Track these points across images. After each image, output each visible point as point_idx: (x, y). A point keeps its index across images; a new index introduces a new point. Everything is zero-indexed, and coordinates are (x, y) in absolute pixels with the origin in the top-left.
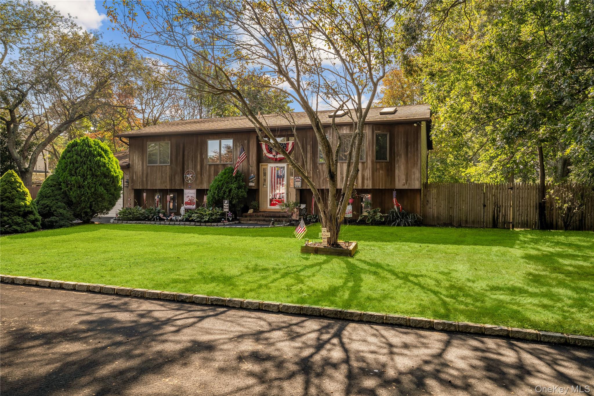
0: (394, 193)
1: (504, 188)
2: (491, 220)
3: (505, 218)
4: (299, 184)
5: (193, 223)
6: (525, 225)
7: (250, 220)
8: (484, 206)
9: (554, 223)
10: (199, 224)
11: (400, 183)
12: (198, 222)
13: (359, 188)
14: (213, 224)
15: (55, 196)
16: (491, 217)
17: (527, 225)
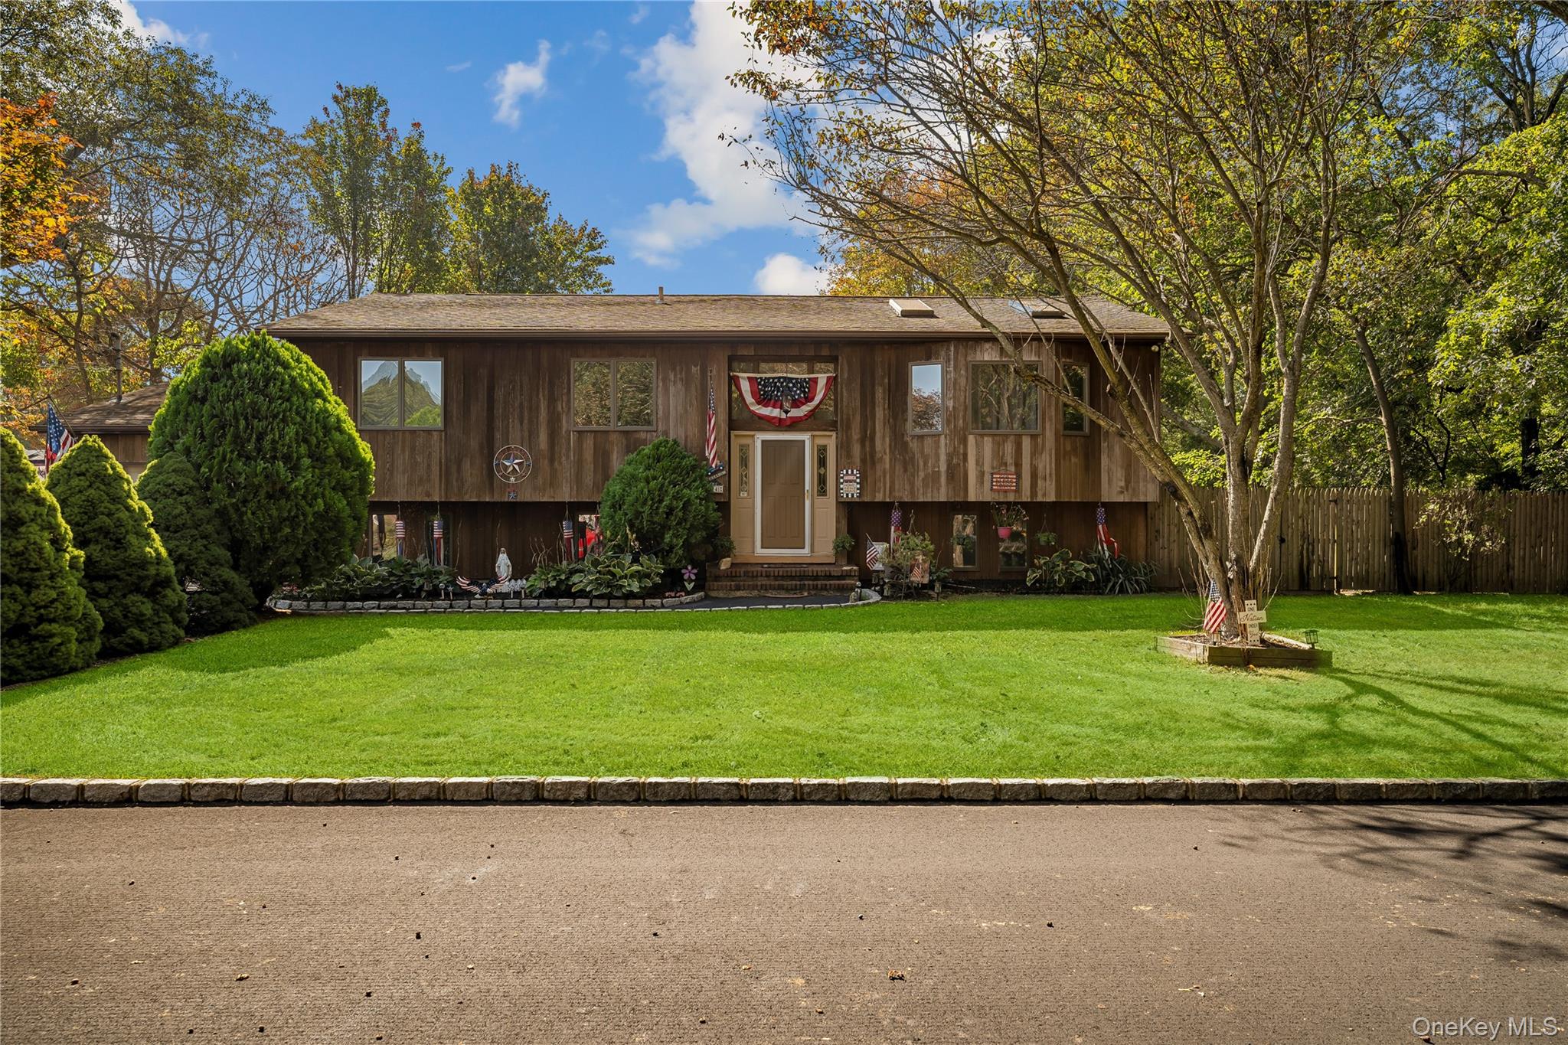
0: (1101, 511)
1: (1321, 501)
2: (1296, 573)
3: (1323, 568)
4: (851, 490)
5: (586, 602)
6: (1361, 582)
7: (738, 588)
8: (1282, 541)
9: (1420, 576)
10: (604, 603)
11: (1112, 490)
12: (600, 597)
13: (1024, 499)
14: (648, 602)
15: (197, 526)
16: (1295, 566)
17: (1368, 582)
